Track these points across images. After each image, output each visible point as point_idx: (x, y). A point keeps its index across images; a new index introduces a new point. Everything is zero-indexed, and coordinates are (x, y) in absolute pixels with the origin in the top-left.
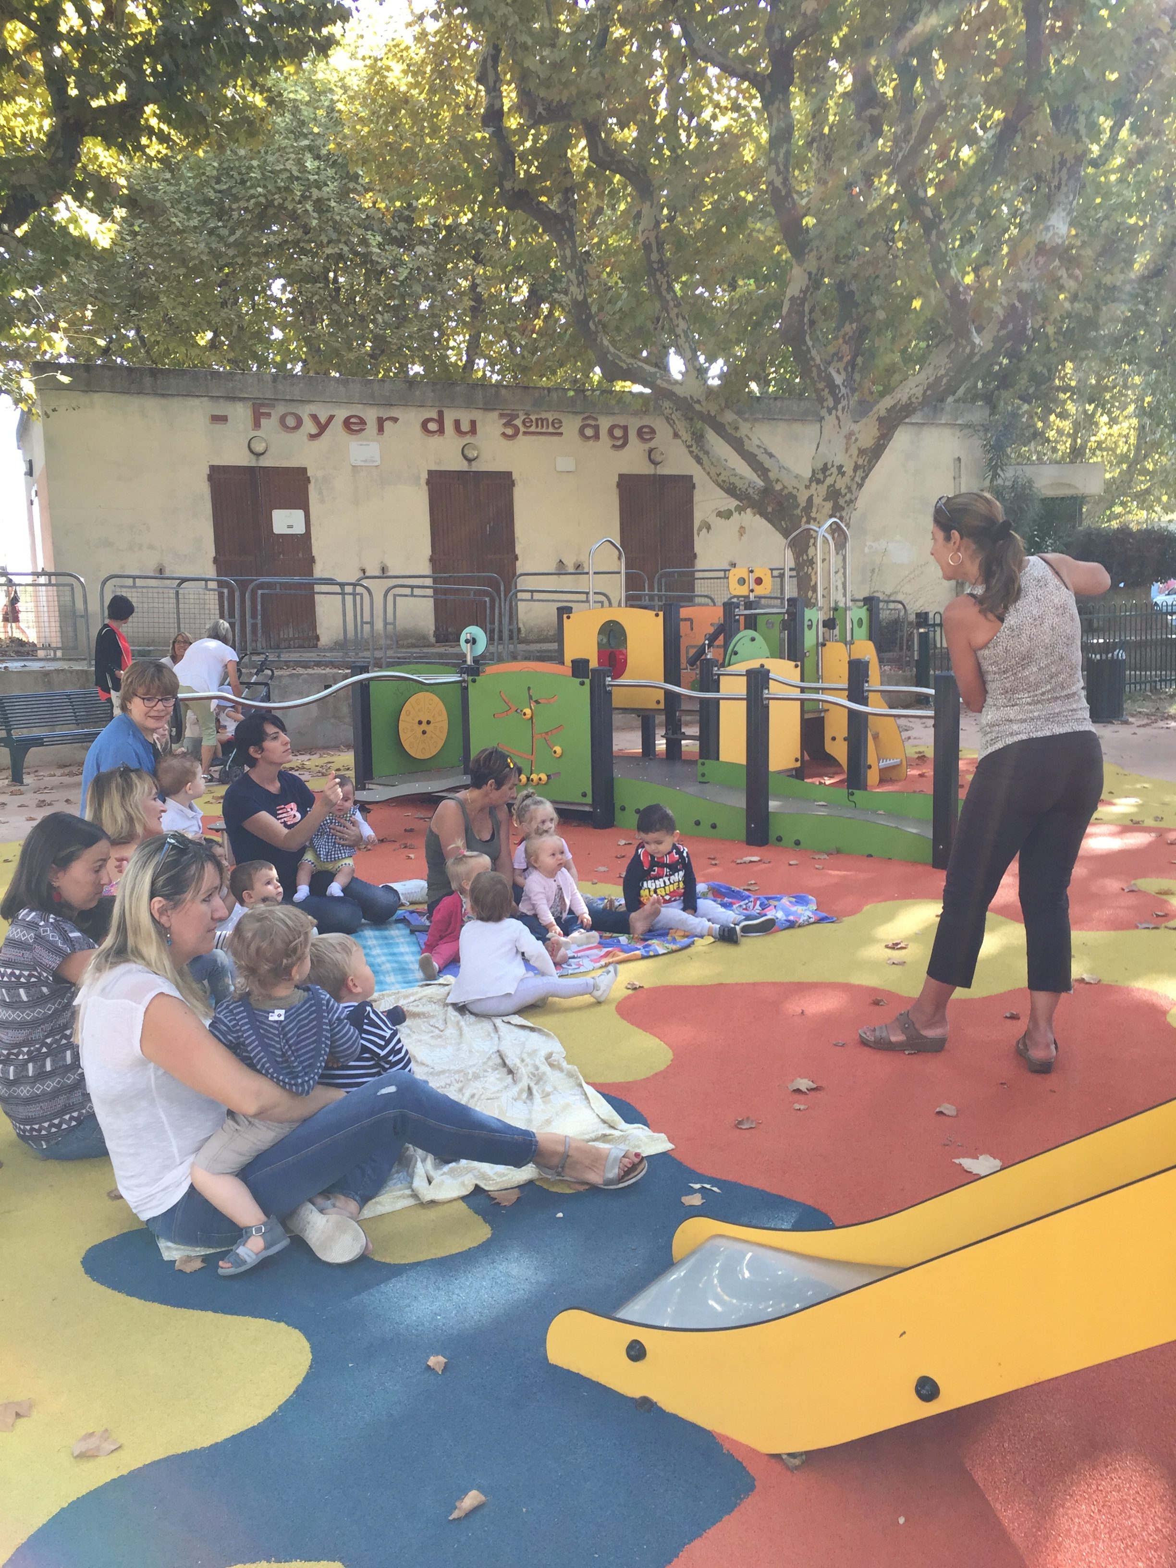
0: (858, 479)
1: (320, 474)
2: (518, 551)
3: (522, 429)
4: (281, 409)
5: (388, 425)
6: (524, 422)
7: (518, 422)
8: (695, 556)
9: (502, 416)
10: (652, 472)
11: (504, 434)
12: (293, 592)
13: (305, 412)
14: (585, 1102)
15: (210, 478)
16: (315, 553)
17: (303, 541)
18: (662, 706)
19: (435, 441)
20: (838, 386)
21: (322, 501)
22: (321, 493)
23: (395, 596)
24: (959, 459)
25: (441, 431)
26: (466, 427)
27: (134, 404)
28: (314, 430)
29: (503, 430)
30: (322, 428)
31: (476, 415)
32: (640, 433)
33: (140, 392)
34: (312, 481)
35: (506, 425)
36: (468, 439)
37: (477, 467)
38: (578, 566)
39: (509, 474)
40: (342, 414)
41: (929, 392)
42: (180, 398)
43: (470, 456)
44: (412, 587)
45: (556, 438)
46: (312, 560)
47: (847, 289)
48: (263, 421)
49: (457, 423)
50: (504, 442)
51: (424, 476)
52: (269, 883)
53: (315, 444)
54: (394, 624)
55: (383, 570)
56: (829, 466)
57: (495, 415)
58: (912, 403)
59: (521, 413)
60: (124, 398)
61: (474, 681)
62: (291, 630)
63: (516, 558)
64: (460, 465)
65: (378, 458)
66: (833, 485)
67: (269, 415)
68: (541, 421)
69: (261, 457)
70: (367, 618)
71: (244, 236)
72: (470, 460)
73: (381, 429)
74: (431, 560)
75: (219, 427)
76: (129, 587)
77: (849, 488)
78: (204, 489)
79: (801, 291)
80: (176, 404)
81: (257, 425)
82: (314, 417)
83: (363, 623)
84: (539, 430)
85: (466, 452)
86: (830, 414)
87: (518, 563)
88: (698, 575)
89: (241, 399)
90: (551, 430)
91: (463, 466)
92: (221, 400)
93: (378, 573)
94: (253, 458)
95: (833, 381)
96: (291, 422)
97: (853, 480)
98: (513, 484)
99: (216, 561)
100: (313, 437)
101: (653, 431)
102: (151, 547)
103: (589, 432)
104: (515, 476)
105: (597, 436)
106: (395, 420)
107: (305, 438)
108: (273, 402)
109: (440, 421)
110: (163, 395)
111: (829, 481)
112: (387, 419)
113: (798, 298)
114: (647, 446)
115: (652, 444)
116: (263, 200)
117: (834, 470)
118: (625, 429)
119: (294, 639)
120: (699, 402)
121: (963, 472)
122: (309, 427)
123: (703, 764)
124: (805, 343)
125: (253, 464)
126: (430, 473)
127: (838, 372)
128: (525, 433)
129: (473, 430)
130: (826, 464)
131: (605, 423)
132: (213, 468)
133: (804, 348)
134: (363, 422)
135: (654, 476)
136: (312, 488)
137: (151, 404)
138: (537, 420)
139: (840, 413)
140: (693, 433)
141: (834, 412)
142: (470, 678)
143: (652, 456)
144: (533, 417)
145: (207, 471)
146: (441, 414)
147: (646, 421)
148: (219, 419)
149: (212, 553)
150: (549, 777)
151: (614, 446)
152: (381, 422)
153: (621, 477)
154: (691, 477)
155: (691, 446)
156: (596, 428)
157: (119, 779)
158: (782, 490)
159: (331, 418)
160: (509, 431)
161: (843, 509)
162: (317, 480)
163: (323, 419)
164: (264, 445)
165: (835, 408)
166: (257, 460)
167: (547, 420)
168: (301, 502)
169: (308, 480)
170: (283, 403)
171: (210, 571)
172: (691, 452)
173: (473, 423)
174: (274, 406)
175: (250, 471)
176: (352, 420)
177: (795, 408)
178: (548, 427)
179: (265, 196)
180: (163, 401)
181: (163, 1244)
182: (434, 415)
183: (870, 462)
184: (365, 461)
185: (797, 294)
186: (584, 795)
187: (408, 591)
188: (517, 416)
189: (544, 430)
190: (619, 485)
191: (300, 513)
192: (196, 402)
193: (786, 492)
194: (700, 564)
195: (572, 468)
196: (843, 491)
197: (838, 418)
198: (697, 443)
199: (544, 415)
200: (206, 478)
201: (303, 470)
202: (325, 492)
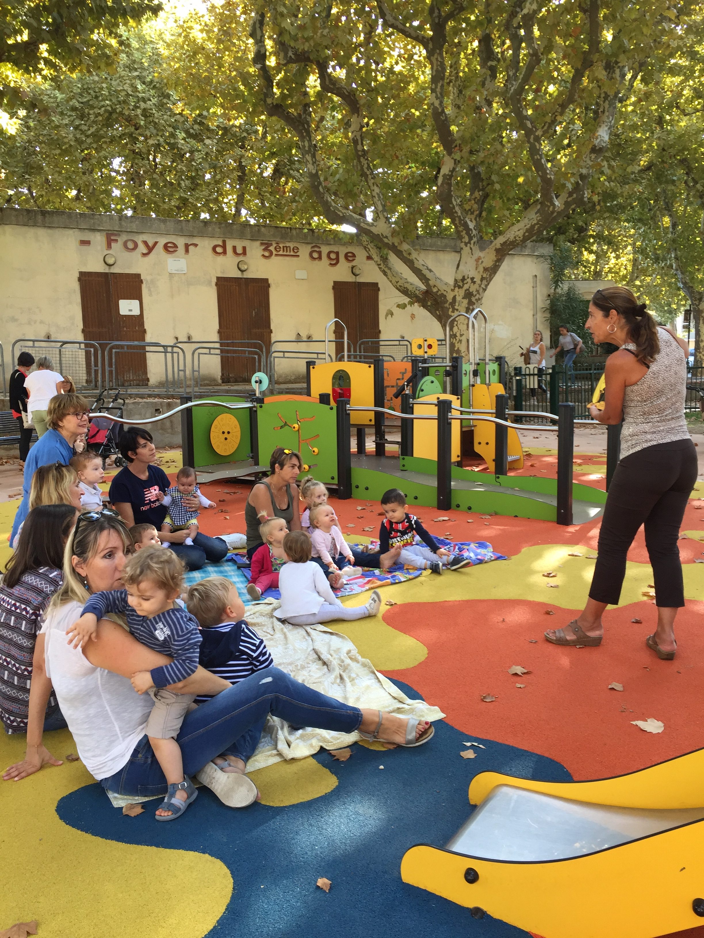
0: (483, 286)
1: (149, 278)
2: (272, 327)
3: (274, 253)
4: (124, 237)
5: (191, 248)
6: (275, 248)
7: (272, 248)
8: (380, 332)
9: (262, 244)
10: (354, 280)
11: (263, 255)
12: (135, 351)
13: (139, 239)
14: (378, 684)
15: (80, 279)
16: (146, 327)
17: (138, 320)
18: (373, 423)
19: (221, 259)
20: (471, 230)
21: (150, 295)
22: (149, 290)
23: (199, 354)
24: (536, 276)
25: (225, 252)
26: (239, 250)
27: (31, 232)
28: (145, 251)
29: (262, 253)
30: (150, 249)
31: (247, 243)
32: (346, 256)
33: (35, 225)
34: (144, 282)
35: (265, 250)
36: (241, 258)
37: (246, 275)
38: (309, 337)
39: (267, 280)
40: (162, 241)
41: (527, 234)
42: (60, 229)
43: (243, 268)
44: (210, 348)
45: (295, 259)
46: (145, 331)
47: (476, 171)
48: (113, 245)
49: (234, 248)
50: (264, 260)
51: (214, 280)
52: (152, 539)
53: (147, 259)
54: (199, 371)
55: (189, 338)
56: (466, 278)
57: (258, 243)
58: (516, 240)
59: (274, 243)
60: (25, 229)
61: (261, 407)
62: (131, 375)
63: (271, 332)
64: (237, 274)
65: (185, 268)
66: (468, 290)
67: (116, 241)
68: (286, 248)
69: (112, 267)
70: (181, 368)
71: (97, 131)
72: (242, 271)
73: (187, 251)
74: (219, 332)
75: (85, 248)
76: (31, 347)
77: (478, 291)
78: (76, 286)
79: (450, 171)
80: (57, 233)
81: (109, 246)
82: (145, 243)
83: (179, 370)
84: (285, 253)
85: (240, 266)
86: (466, 246)
87: (272, 335)
88: (382, 343)
89: (99, 231)
90: (292, 253)
91: (238, 274)
92: (87, 231)
93: (186, 340)
94: (107, 267)
95: (468, 226)
96: (130, 245)
97: (480, 286)
98: (269, 286)
99: (83, 331)
100: (144, 255)
101: (354, 255)
102: (42, 322)
103: (315, 255)
104: (270, 282)
105: (320, 258)
106: (196, 245)
107: (140, 256)
108: (119, 233)
109: (224, 247)
110: (49, 227)
111: (466, 287)
112: (191, 245)
113: (448, 175)
114: (351, 264)
115: (354, 263)
116: (110, 109)
117: (469, 280)
118: (337, 254)
119: (133, 380)
120: (386, 237)
121: (538, 283)
122: (142, 248)
123: (403, 459)
124: (452, 203)
125: (107, 271)
126: (218, 278)
127: (471, 221)
128: (276, 255)
129: (244, 253)
130: (464, 277)
131: (325, 250)
132: (81, 273)
133: (451, 206)
134: (176, 246)
135: (355, 282)
136: (144, 286)
137: (41, 232)
138: (284, 247)
139: (472, 246)
140: (381, 257)
141: (469, 245)
142: (259, 405)
143: (354, 271)
144: (281, 245)
145: (77, 275)
146: (224, 242)
147: (350, 249)
148: (85, 243)
149: (81, 326)
150: (310, 467)
151: (331, 264)
152: (187, 246)
153: (335, 283)
154: (377, 284)
155: (380, 265)
156: (320, 253)
157: (55, 471)
158: (437, 292)
159: (156, 243)
160: (267, 254)
161: (474, 304)
162: (147, 281)
163: (151, 244)
164: (113, 259)
165: (469, 242)
166: (109, 269)
167: (290, 247)
168: (138, 296)
169: (141, 282)
170: (126, 233)
171: (80, 337)
172: (380, 268)
173: (244, 248)
174: (119, 235)
175: (105, 275)
176: (169, 245)
177: (439, 243)
178: (290, 251)
179: (111, 106)
180: (50, 231)
181: (112, 795)
182: (221, 243)
183: (490, 275)
184: (177, 270)
185: (447, 172)
186: (333, 478)
187: (207, 351)
188: (271, 245)
189: (288, 253)
190: (334, 288)
191: (137, 302)
192: (71, 232)
193: (440, 293)
194: (383, 337)
195: (306, 278)
196: (475, 293)
197: (471, 249)
198: (384, 262)
199: (288, 244)
200: (77, 279)
201: (139, 275)
202: (152, 289)
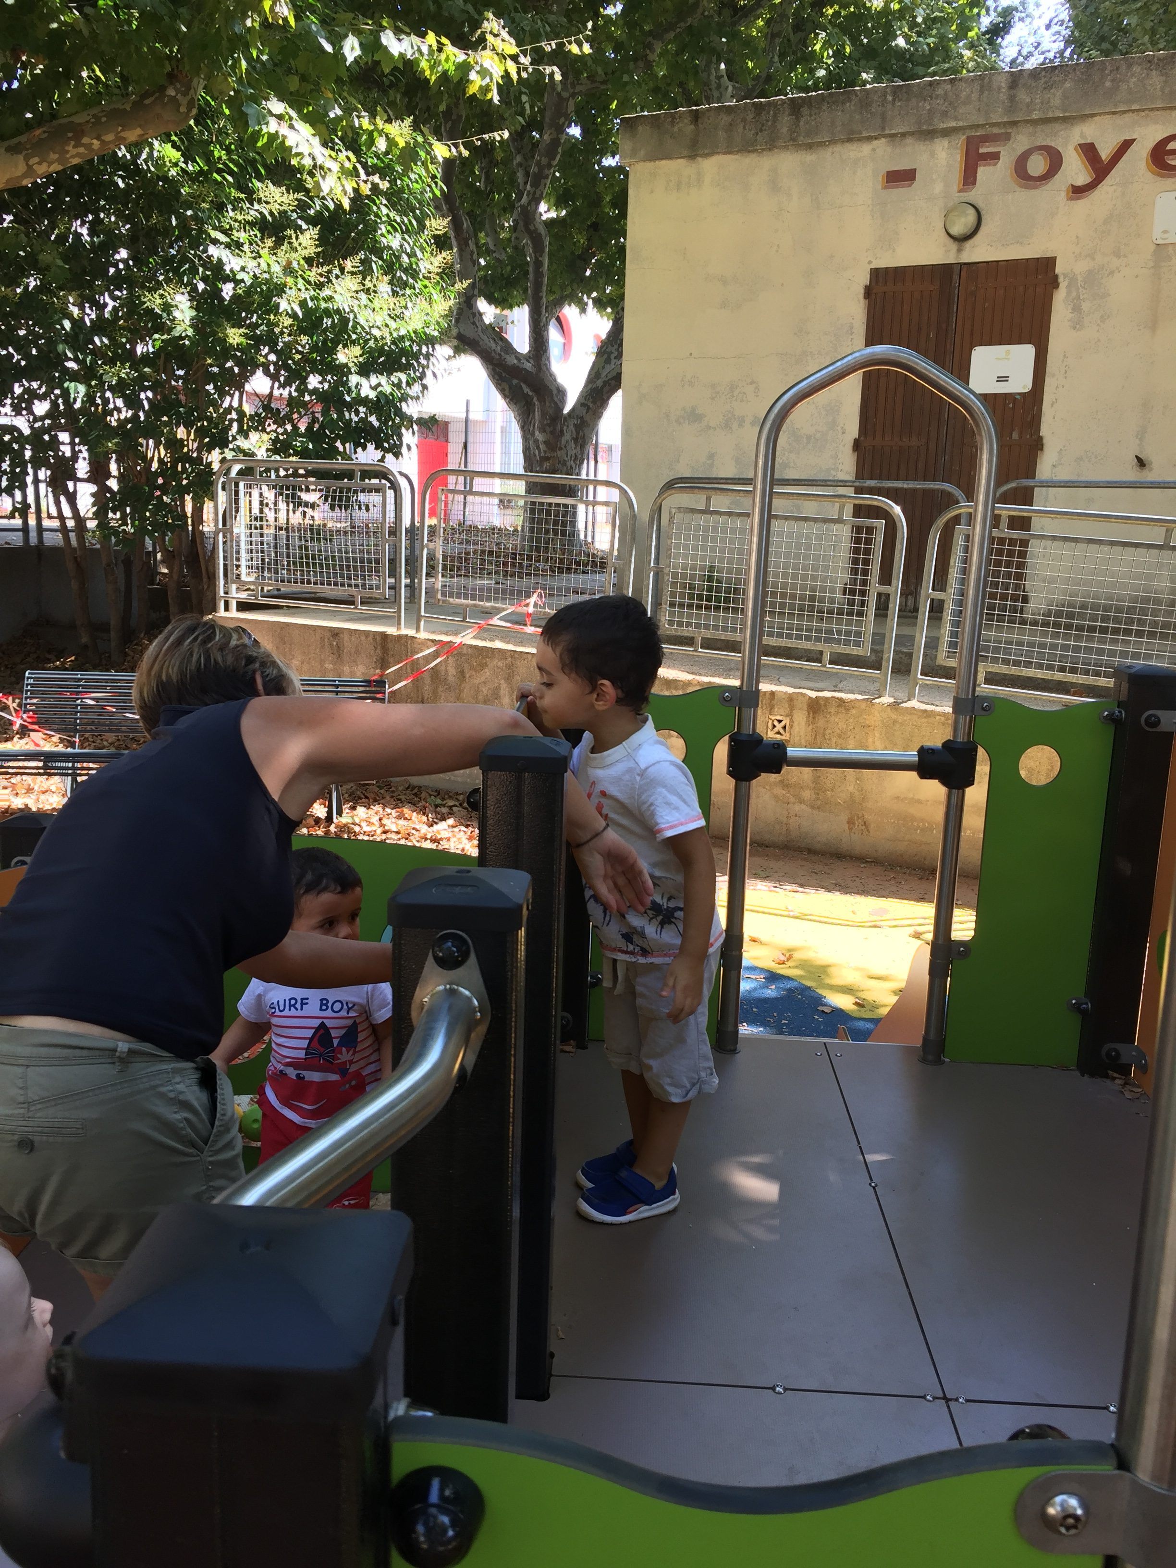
1: (1080, 268)
4: (1021, 141)
13: (1071, 140)
15: (869, 292)
16: (1045, 431)
17: (1025, 410)
21: (1077, 325)
22: (1076, 308)
27: (762, 168)
28: (1082, 178)
30: (1102, 171)
33: (771, 145)
34: (1063, 284)
40: (1150, 136)
42: (837, 147)
46: (1038, 445)
48: (983, 172)
53: (1082, 205)
60: (747, 161)
67: (995, 157)
69: (969, 244)
75: (899, 193)
78: (855, 313)
80: (831, 159)
81: (969, 178)
82: (1089, 151)
89: (946, 133)
92: (909, 140)
94: (953, 246)
96: (1037, 165)
99: (857, 445)
100: (1078, 191)
107: (1062, 196)
108: (1007, 131)
110: (810, 147)
122: (1075, 171)
125: (951, 260)
132: (877, 274)
136: (1059, 299)
137: (791, 165)
145: (865, 279)
148: (900, 178)
149: (853, 430)
159: (1126, 145)
162: (1073, 280)
163: (1105, 153)
164: (970, 217)
166: (959, 250)
168: (1033, 330)
169: (1054, 283)
170: (1028, 128)
171: (847, 467)
174: (1007, 137)
175: (947, 274)
180: (808, 157)
191: (1027, 352)
192: (863, 149)
200: (862, 291)
201: (1048, 264)
202: (1085, 306)
